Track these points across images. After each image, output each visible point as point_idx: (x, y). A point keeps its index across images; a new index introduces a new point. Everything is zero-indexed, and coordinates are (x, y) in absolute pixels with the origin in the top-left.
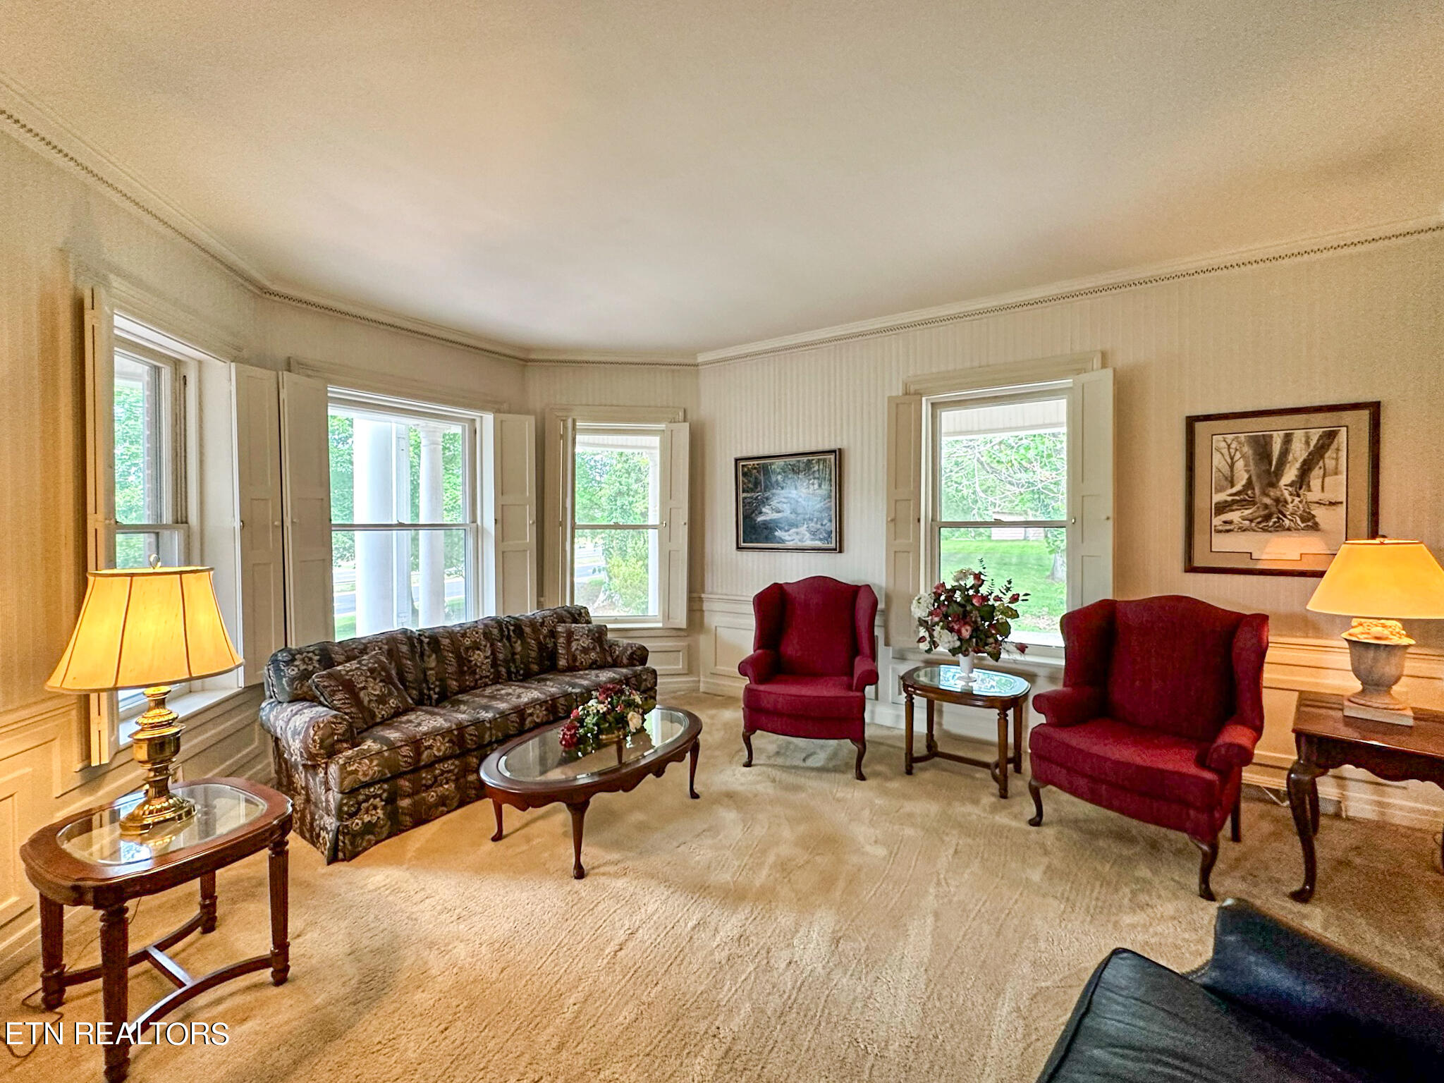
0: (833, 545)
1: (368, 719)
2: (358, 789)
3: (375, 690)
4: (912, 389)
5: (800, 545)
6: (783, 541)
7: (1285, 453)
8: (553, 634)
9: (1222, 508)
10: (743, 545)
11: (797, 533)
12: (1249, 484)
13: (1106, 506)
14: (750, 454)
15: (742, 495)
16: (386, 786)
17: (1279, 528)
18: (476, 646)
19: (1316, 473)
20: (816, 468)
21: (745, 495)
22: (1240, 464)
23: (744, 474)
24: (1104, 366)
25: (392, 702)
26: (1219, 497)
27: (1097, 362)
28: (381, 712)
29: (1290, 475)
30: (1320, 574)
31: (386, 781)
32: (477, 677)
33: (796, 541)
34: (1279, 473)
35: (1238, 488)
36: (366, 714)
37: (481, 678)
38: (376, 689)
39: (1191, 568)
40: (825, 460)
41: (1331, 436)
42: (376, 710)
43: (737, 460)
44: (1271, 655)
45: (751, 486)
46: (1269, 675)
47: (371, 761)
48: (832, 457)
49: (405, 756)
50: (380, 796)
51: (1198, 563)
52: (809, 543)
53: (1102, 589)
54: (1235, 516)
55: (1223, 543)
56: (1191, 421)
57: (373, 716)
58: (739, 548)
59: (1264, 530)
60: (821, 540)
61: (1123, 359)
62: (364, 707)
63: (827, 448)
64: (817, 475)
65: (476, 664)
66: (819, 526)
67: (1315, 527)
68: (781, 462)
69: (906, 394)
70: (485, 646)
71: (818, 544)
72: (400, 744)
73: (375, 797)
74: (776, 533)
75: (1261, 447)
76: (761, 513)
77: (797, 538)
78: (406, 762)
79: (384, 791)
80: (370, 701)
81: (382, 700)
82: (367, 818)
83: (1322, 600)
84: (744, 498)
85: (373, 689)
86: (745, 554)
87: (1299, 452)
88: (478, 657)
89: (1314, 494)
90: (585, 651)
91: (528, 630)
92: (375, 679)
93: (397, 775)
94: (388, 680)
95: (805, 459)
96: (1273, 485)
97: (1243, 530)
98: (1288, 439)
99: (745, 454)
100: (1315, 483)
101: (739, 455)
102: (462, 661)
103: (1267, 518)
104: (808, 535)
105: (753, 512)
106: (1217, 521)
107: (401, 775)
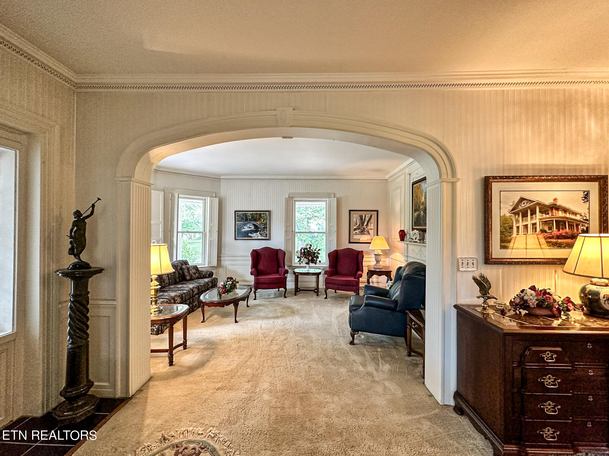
0: (268, 238)
4: (291, 196)
5: (257, 238)
6: (252, 237)
7: (365, 219)
9: (355, 230)
10: (237, 238)
12: (359, 225)
13: (335, 229)
14: (240, 210)
17: (364, 234)
19: (369, 223)
20: (262, 215)
21: (238, 222)
22: (358, 221)
23: (238, 216)
24: (334, 197)
26: (355, 227)
27: (333, 196)
29: (365, 223)
30: (370, 243)
34: (364, 223)
35: (358, 226)
39: (350, 242)
40: (265, 213)
41: (371, 216)
43: (235, 211)
44: (364, 259)
45: (240, 220)
46: (364, 264)
48: (268, 213)
51: (351, 241)
52: (260, 238)
53: (334, 248)
54: (357, 231)
55: (356, 237)
56: (350, 211)
58: (235, 239)
59: (362, 234)
60: (263, 236)
61: (338, 195)
63: (266, 210)
66: (263, 233)
67: (369, 234)
68: (251, 213)
69: (289, 197)
71: (263, 238)
74: (249, 235)
75: (361, 217)
76: (243, 229)
77: (256, 236)
83: (371, 247)
84: (238, 224)
86: (237, 241)
87: (367, 219)
89: (369, 228)
90: (194, 273)
95: (259, 213)
96: (363, 225)
97: (358, 234)
98: (365, 216)
99: (238, 210)
100: (369, 225)
101: (235, 210)
103: (362, 232)
104: (259, 235)
105: (241, 228)
106: (354, 232)
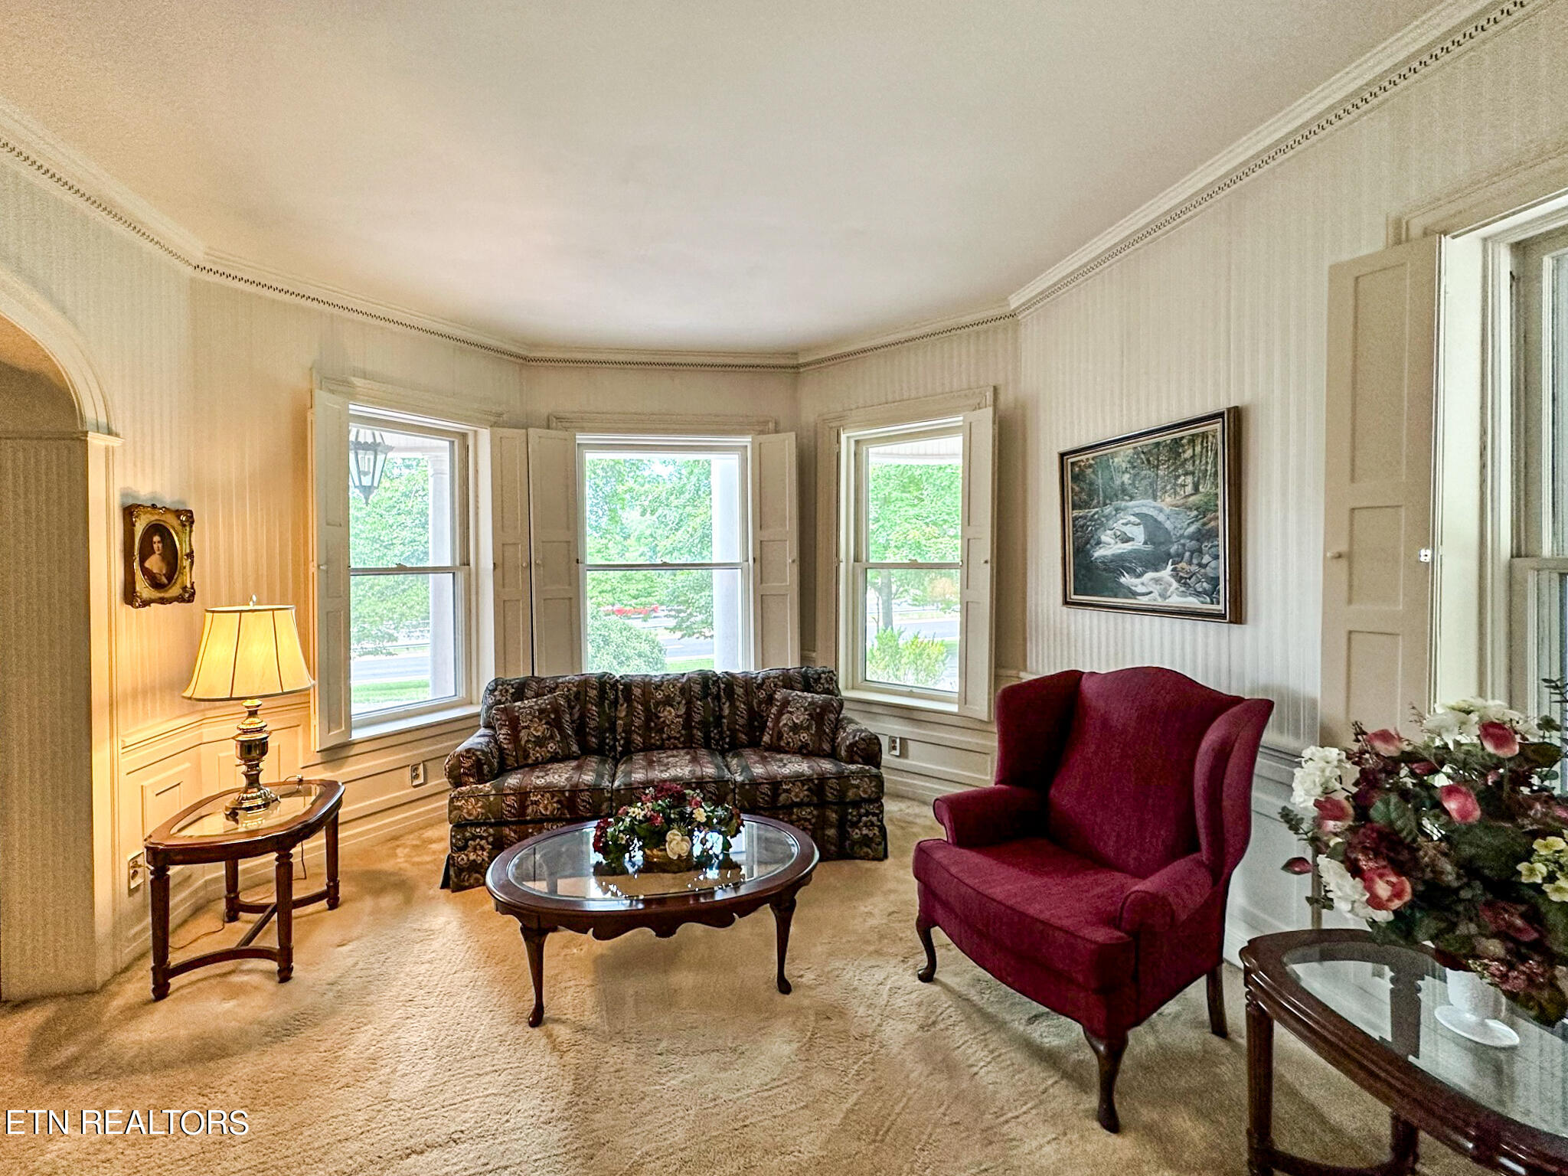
0: (1222, 607)
1: (521, 759)
2: (466, 825)
3: (537, 731)
4: (1416, 228)
5: (1160, 602)
6: (1134, 594)
8: (770, 699)
10: (1073, 597)
11: (1157, 581)
14: (1079, 443)
15: (1072, 514)
16: (491, 831)
18: (668, 701)
20: (1189, 453)
21: (1076, 513)
23: (1076, 478)
25: (551, 746)
28: (536, 754)
31: (491, 825)
32: (665, 736)
33: (1155, 594)
36: (520, 753)
37: (669, 738)
38: (539, 730)
40: (1204, 435)
42: (531, 752)
43: (1062, 455)
45: (1084, 496)
47: (477, 801)
48: (1220, 426)
49: (508, 806)
50: (486, 838)
52: (1176, 601)
57: (527, 756)
58: (1066, 603)
60: (1198, 594)
62: (520, 745)
63: (1211, 409)
64: (1189, 467)
65: (664, 722)
66: (1195, 568)
68: (1127, 450)
70: (679, 703)
71: (1193, 602)
72: (508, 792)
73: (482, 838)
74: (1123, 580)
76: (1099, 543)
77: (1156, 589)
78: (510, 812)
79: (490, 835)
80: (528, 741)
81: (540, 742)
82: (472, 857)
84: (1075, 519)
85: (535, 730)
86: (1072, 611)
88: (668, 714)
90: (796, 728)
91: (739, 691)
92: (541, 720)
93: (501, 823)
94: (556, 724)
95: (1168, 437)
99: (1073, 445)
101: (1063, 449)
102: (651, 716)
104: (1175, 584)
105: (1087, 543)
107: (507, 824)
